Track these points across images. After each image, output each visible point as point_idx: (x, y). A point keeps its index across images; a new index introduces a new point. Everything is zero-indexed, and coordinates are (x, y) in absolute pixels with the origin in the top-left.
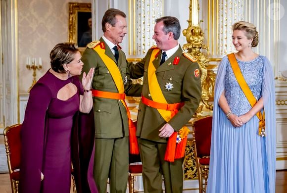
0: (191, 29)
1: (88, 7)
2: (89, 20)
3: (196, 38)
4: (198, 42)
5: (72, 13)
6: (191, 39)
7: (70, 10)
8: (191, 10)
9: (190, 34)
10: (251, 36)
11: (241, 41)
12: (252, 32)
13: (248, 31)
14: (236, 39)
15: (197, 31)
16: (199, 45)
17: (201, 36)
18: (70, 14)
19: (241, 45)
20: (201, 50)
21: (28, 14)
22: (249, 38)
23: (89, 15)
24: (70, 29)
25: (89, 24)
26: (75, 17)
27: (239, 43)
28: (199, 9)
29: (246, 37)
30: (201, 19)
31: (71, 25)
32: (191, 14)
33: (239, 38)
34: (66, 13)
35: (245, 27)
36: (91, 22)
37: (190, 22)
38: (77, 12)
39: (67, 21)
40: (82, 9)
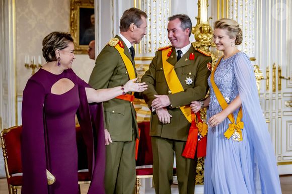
0: (199, 26)
1: (91, 3)
2: (92, 16)
3: (205, 36)
4: (207, 40)
5: (73, 9)
6: (200, 37)
7: (71, 5)
8: (199, 6)
9: (199, 31)
10: (234, 34)
11: (223, 41)
12: (234, 31)
13: (230, 29)
14: (217, 38)
15: (206, 29)
16: (208, 43)
17: (210, 33)
18: (72, 10)
19: (222, 44)
20: (210, 49)
21: (27, 10)
22: (231, 37)
23: (92, 11)
24: (71, 26)
25: (92, 21)
26: (77, 13)
27: (220, 42)
28: (208, 6)
29: (228, 37)
30: (210, 16)
31: (73, 22)
32: (199, 10)
33: (220, 37)
34: (68, 10)
35: (227, 25)
36: (94, 19)
37: (198, 19)
38: (78, 8)
39: (68, 17)
40: (84, 5)
